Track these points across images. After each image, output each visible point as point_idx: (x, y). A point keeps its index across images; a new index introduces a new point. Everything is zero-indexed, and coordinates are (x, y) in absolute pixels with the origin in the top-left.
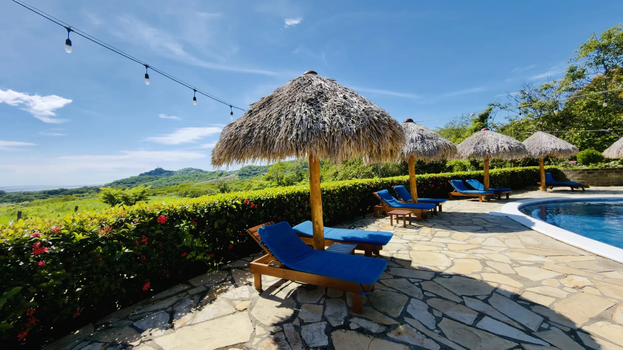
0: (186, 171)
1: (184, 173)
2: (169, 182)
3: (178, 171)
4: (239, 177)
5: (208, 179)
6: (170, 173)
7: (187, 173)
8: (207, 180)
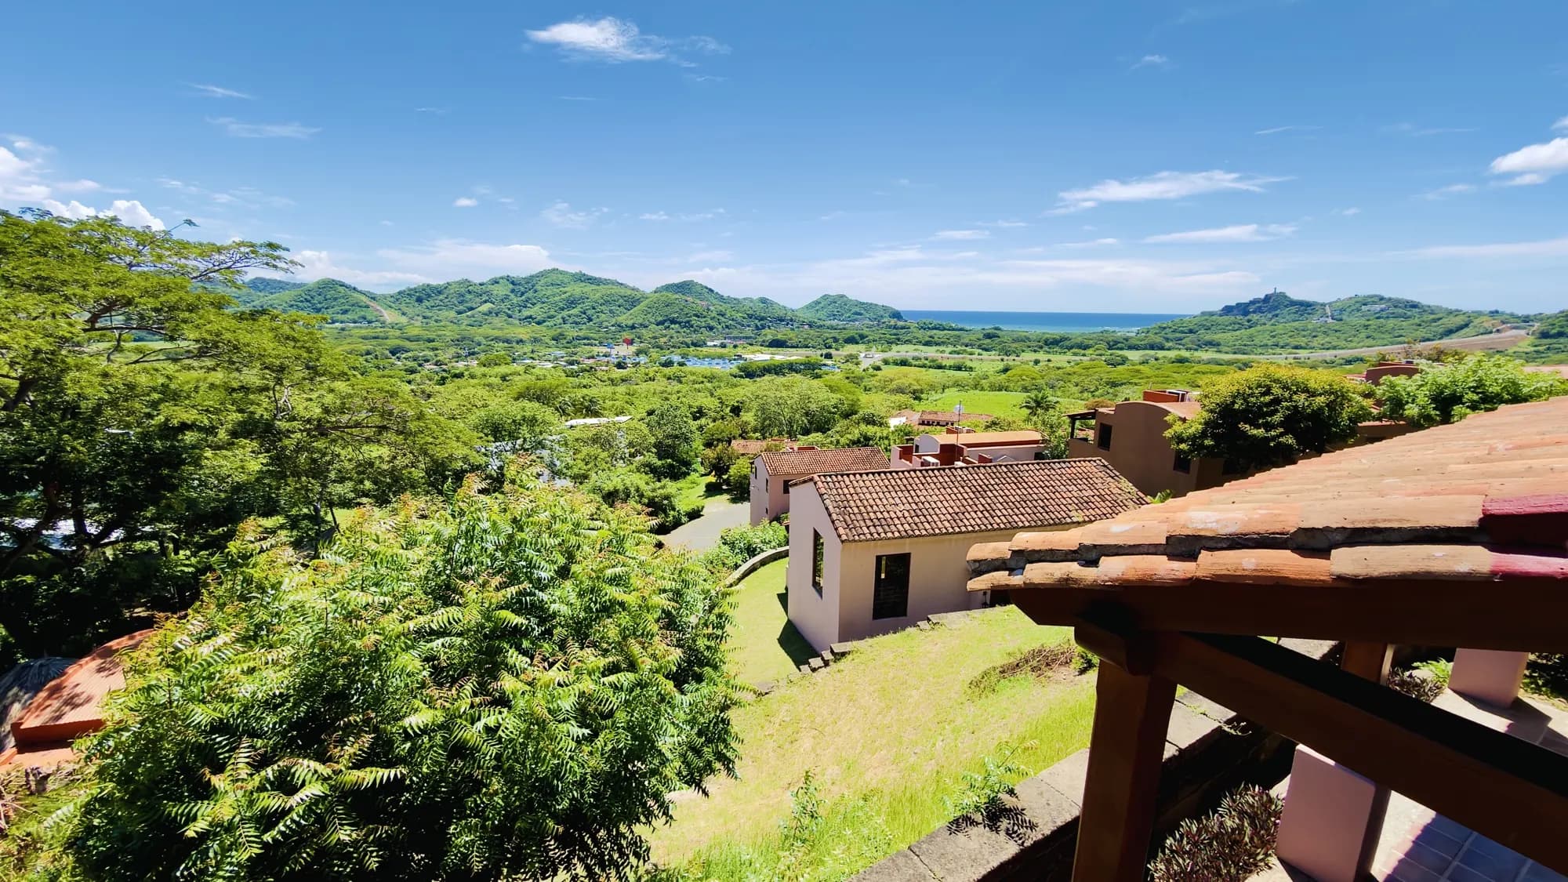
0: (1358, 305)
1: (1349, 310)
2: (1274, 337)
3: (1330, 304)
4: (1537, 342)
5: (1400, 339)
6: (1305, 308)
7: (1358, 310)
8: (1392, 344)
